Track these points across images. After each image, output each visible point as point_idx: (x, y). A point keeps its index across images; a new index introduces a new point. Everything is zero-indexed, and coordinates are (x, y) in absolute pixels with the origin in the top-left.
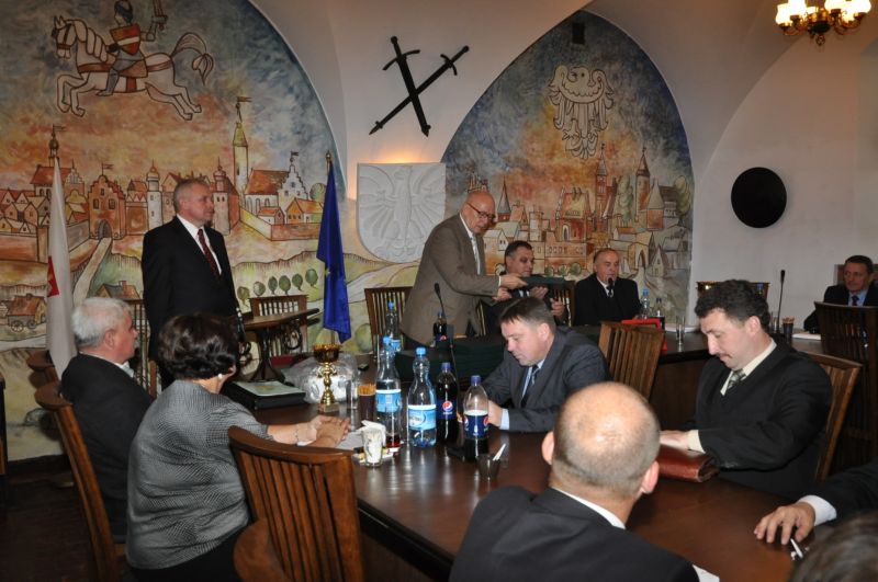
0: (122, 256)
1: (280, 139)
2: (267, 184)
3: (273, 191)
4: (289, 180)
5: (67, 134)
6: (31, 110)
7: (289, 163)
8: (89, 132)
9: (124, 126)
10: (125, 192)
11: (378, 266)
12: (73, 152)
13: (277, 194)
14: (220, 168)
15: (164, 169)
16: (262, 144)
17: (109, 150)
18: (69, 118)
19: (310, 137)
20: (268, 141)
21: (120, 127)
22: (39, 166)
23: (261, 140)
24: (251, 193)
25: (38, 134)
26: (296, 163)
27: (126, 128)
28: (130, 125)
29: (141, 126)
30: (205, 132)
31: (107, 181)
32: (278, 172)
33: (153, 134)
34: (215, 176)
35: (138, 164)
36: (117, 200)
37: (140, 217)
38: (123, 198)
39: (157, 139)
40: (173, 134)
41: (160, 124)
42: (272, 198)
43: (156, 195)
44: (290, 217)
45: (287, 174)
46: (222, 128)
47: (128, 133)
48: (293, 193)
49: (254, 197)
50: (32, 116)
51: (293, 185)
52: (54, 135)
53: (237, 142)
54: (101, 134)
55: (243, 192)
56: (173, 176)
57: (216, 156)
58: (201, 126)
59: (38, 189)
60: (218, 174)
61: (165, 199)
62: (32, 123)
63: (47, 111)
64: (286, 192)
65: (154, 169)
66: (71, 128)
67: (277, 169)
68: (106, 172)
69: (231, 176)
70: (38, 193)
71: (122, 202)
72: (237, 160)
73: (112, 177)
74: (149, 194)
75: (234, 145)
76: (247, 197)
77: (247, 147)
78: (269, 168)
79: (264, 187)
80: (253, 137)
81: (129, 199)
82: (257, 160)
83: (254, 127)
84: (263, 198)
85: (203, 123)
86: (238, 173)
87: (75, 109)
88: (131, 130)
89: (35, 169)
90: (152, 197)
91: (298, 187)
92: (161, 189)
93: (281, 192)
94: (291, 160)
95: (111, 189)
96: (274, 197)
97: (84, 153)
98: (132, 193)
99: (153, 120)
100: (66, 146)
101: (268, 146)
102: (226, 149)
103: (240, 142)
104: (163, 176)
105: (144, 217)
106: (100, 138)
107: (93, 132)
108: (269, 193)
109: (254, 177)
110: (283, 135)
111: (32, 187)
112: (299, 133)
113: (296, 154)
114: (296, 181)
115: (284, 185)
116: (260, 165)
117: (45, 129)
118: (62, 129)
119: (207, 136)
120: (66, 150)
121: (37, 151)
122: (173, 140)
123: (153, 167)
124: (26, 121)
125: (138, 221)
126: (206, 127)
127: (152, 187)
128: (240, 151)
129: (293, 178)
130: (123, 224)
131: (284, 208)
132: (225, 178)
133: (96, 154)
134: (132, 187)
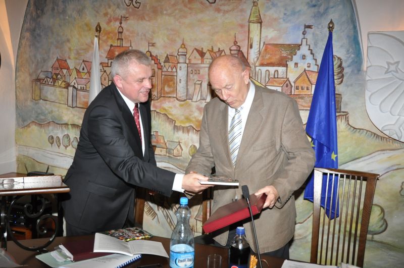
0: (157, 112)
1: (294, 13)
2: (278, 57)
3: (283, 63)
4: (299, 53)
5: (129, 22)
6: (110, 7)
7: (302, 36)
8: (142, 19)
9: (165, 12)
10: (162, 64)
11: (396, 145)
12: (131, 35)
13: (286, 66)
14: (235, 43)
15: (191, 45)
16: (275, 20)
17: (154, 32)
18: (130, 10)
19: (326, 10)
20: (282, 15)
21: (162, 13)
22: (111, 46)
23: (275, 16)
24: (262, 65)
25: (112, 23)
26: (309, 36)
27: (166, 14)
28: (169, 11)
29: (177, 11)
30: (226, 12)
31: (151, 55)
32: (289, 45)
33: (185, 17)
34: (231, 50)
35: (173, 41)
36: (156, 69)
37: (171, 83)
38: (160, 68)
39: (187, 21)
40: (200, 16)
41: (190, 9)
42: (281, 69)
43: (184, 66)
44: (297, 88)
45: (298, 46)
46: (240, 7)
47: (167, 17)
48: (303, 65)
49: (264, 69)
50: (109, 11)
51: (304, 57)
52: (121, 23)
53: (252, 19)
54: (149, 21)
55: (255, 64)
56: (198, 51)
57: (232, 33)
58: (223, 8)
59: (110, 61)
60: (234, 48)
61: (190, 70)
62: (109, 16)
63: (118, 7)
64: (296, 64)
65: (183, 46)
66: (132, 17)
67: (288, 43)
68: (151, 49)
69: (244, 50)
70: (109, 65)
71: (160, 71)
72: (251, 36)
73: (155, 52)
74: (179, 65)
75: (249, 22)
76: (257, 68)
77: (261, 23)
78: (281, 42)
79: (275, 59)
80: (268, 13)
81: (165, 69)
82: (270, 34)
83: (270, 3)
84: (272, 69)
85: (224, 5)
86: (251, 47)
87: (134, 3)
88: (169, 15)
89: (109, 48)
90: (180, 67)
91: (309, 59)
92: (187, 62)
93: (291, 64)
94: (304, 33)
95: (153, 62)
96: (284, 68)
97: (138, 34)
98: (167, 64)
99: (185, 6)
100: (128, 30)
101: (281, 21)
102: (242, 26)
103: (255, 19)
104: (190, 51)
105: (174, 83)
106: (148, 23)
107: (145, 19)
108: (279, 65)
109: (266, 50)
110: (298, 9)
111: (106, 61)
112: (314, 6)
113: (309, 27)
114: (308, 53)
115: (294, 57)
116: (271, 39)
117: (116, 20)
118: (126, 18)
119: (227, 15)
120: (127, 33)
121: (111, 35)
122: (200, 21)
123: (183, 44)
124: (106, 14)
125: (169, 86)
126: (226, 8)
127: (181, 60)
128: (255, 27)
129: (304, 50)
130: (160, 88)
131: (292, 80)
132: (239, 51)
133: (145, 35)
134: (167, 60)
